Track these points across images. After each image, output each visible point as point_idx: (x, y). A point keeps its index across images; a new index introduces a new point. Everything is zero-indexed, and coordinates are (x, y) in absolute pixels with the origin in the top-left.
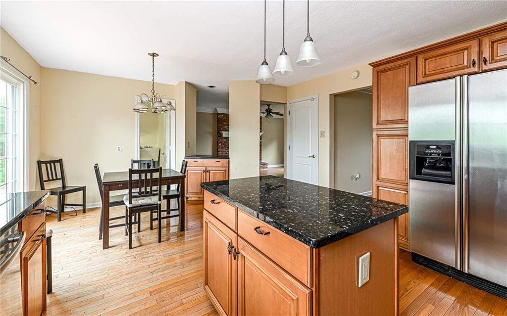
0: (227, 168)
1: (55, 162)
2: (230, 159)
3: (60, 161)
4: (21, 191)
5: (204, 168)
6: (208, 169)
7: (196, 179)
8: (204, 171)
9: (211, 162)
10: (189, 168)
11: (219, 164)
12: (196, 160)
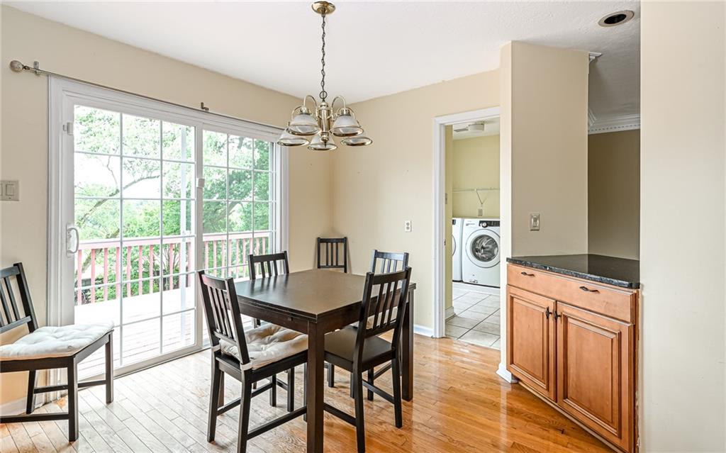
0: (624, 327)
1: (338, 241)
2: (644, 294)
3: (344, 240)
5: (551, 304)
6: (563, 309)
7: (532, 331)
8: (548, 313)
9: (568, 288)
10: (513, 290)
11: (596, 302)
12: (529, 271)
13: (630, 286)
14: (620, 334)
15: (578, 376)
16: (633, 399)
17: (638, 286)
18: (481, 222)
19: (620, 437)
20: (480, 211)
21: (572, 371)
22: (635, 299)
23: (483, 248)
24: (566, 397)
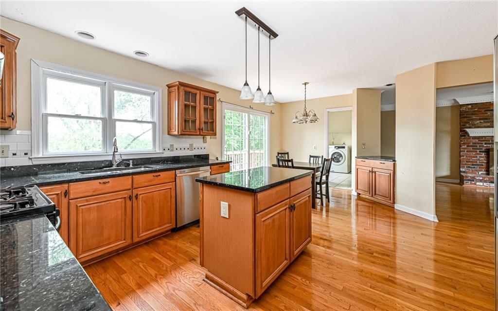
0: (392, 172)
1: (285, 154)
2: (397, 163)
3: (288, 153)
4: (267, 166)
5: (371, 169)
6: (374, 170)
7: (364, 178)
8: (370, 171)
9: (377, 164)
10: (358, 167)
11: (384, 166)
12: (364, 160)
13: (393, 161)
14: (390, 174)
15: (379, 188)
16: (394, 190)
17: (395, 161)
18: (335, 147)
19: (390, 200)
20: (333, 142)
21: (377, 187)
22: (394, 164)
23: (335, 157)
24: (375, 194)
